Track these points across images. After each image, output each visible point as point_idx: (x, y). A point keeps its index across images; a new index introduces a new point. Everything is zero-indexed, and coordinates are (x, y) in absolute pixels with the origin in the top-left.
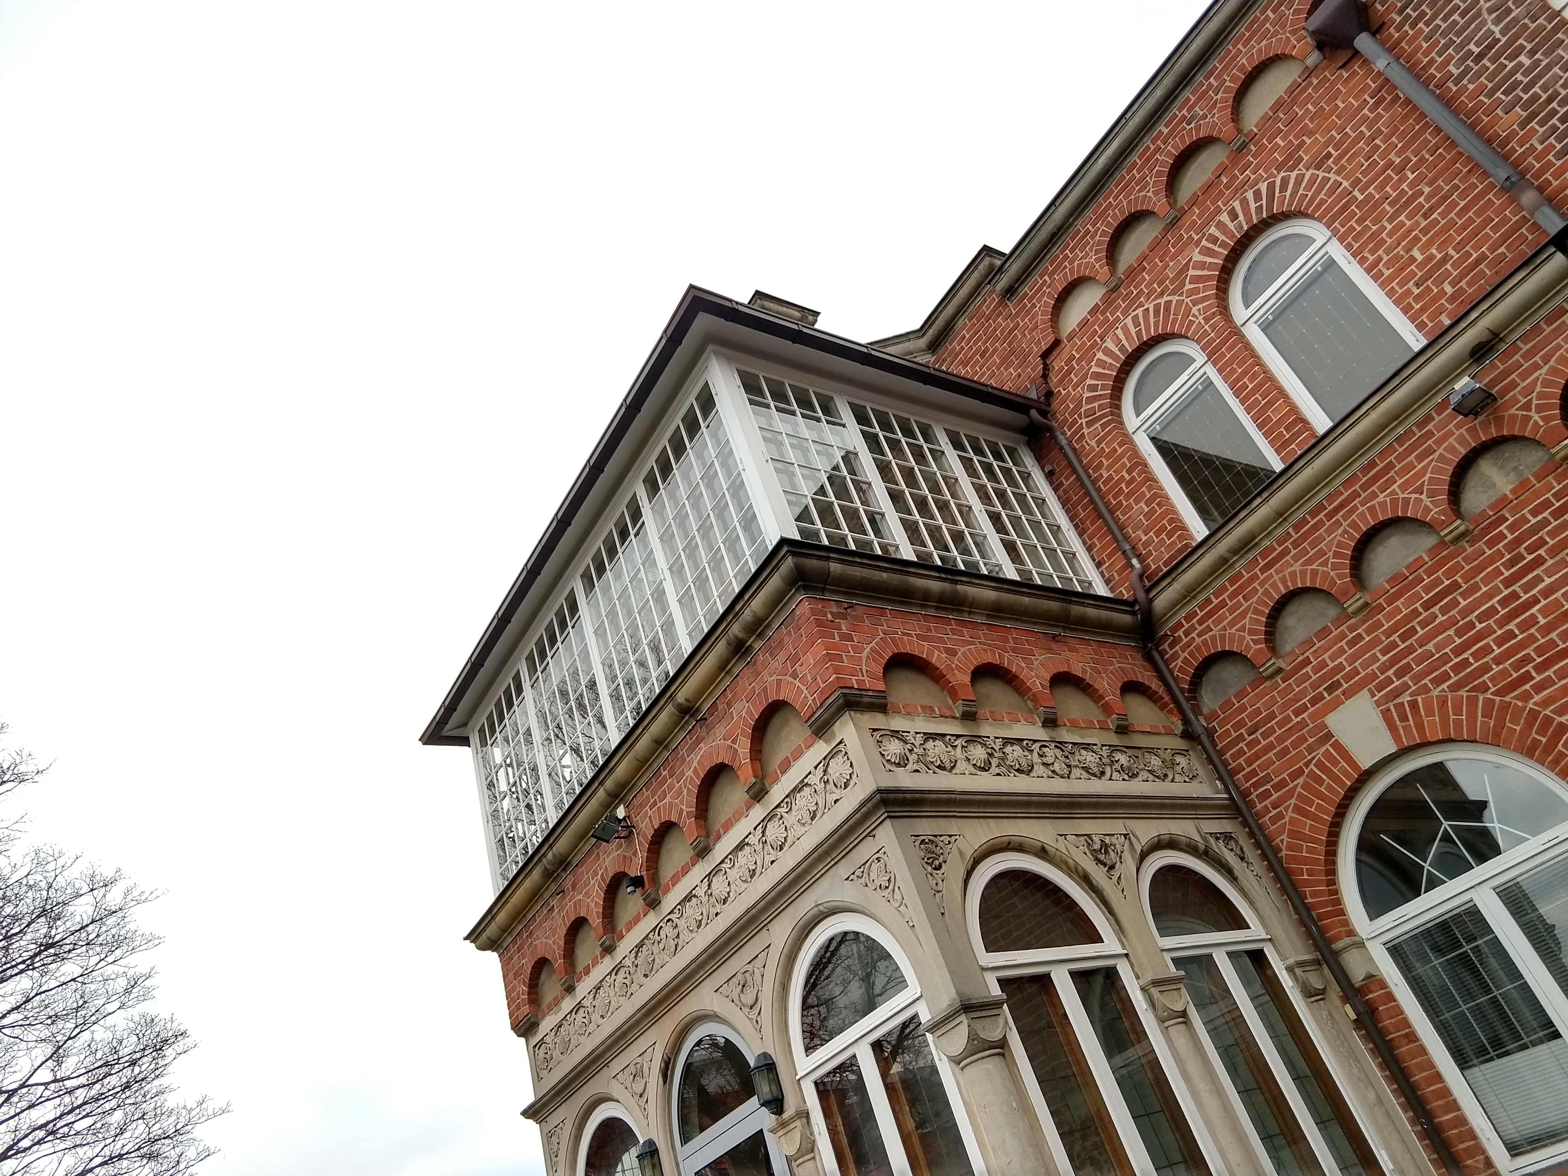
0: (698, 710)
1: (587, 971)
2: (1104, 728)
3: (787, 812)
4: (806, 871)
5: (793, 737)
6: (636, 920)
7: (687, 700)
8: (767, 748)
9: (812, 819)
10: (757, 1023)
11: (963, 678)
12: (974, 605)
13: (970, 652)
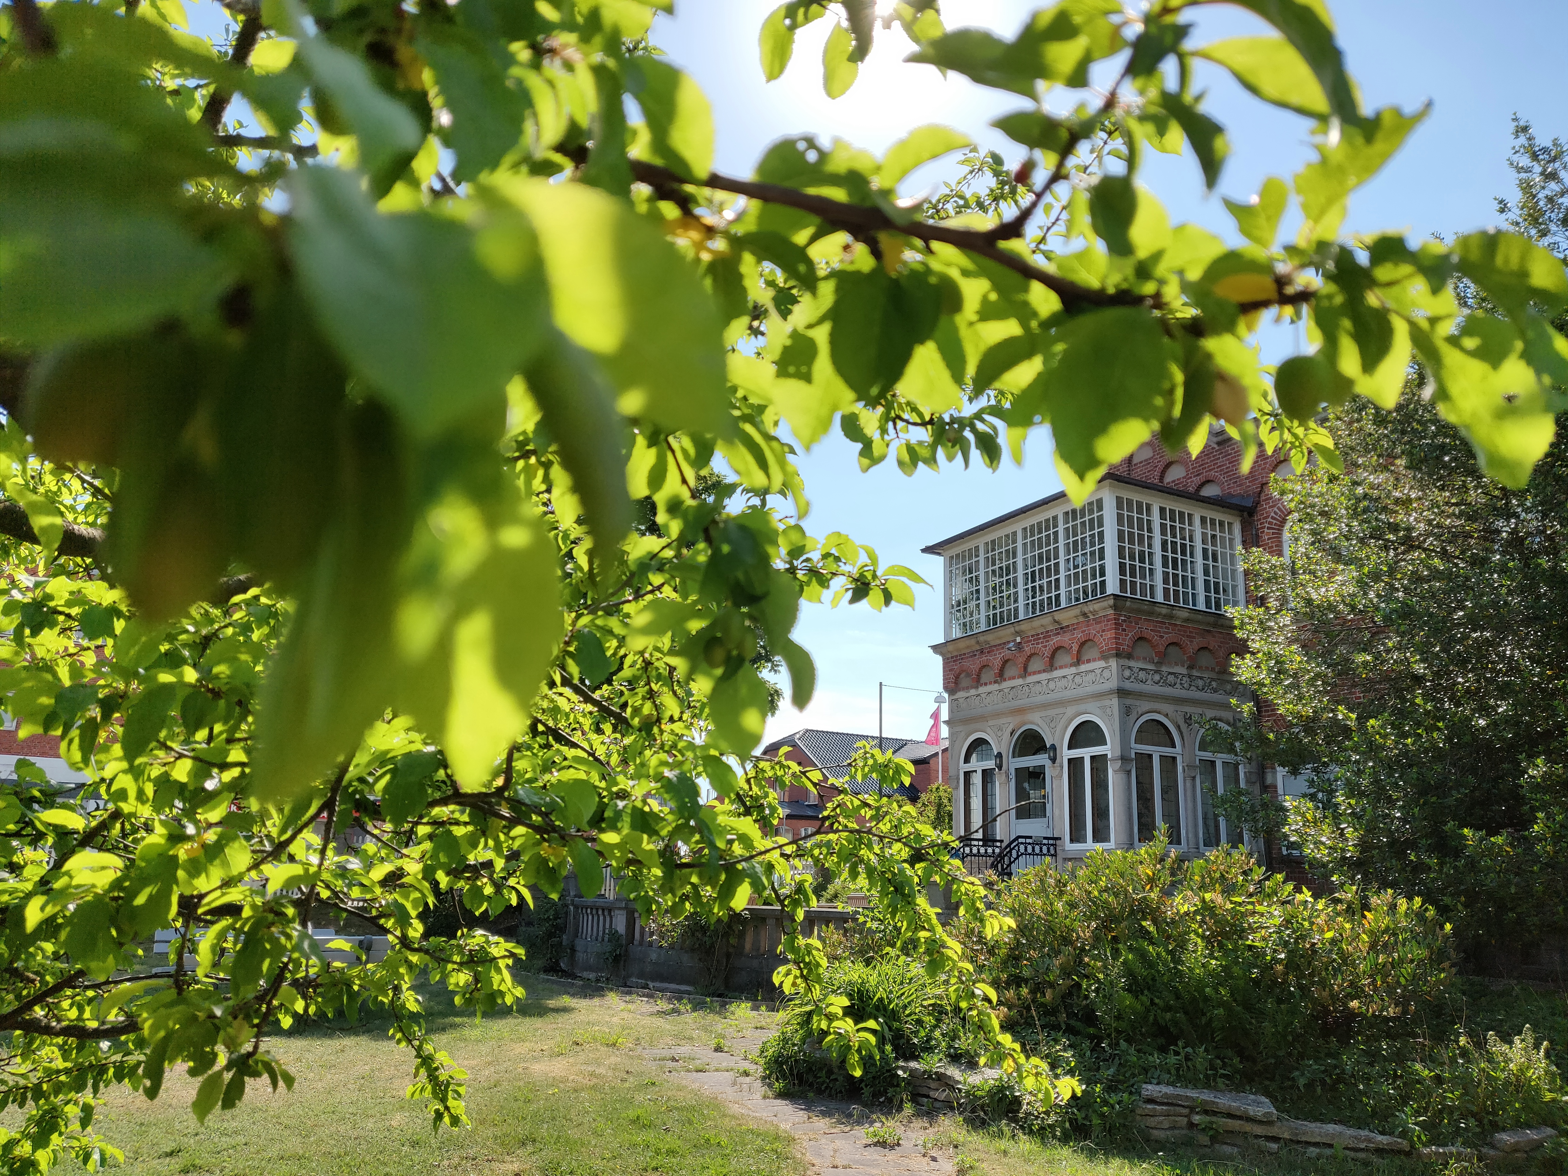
1: (986, 684)
2: (1213, 670)
3: (1084, 676)
4: (1086, 697)
5: (1093, 655)
6: (1014, 678)
8: (1083, 650)
9: (1093, 684)
10: (1053, 734)
11: (1161, 649)
12: (1178, 618)
13: (1169, 637)
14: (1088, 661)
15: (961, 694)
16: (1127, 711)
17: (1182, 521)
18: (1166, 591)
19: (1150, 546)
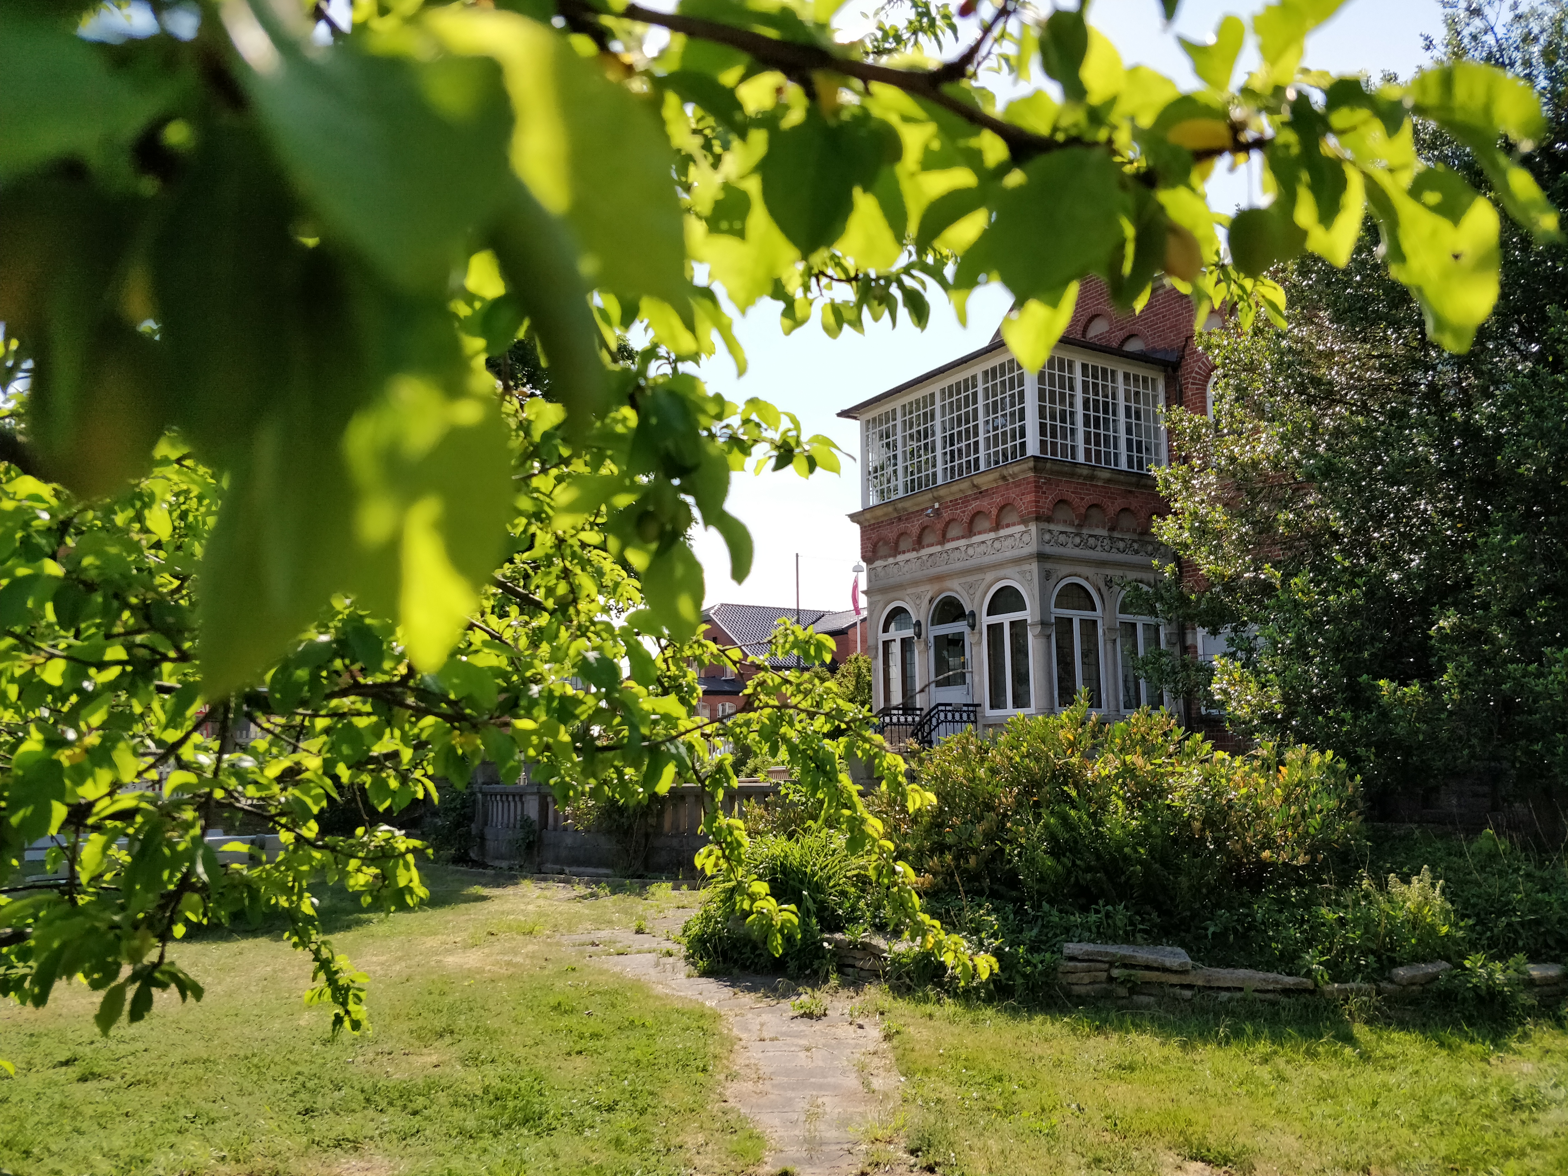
1: (904, 552)
3: (1004, 541)
4: (1005, 562)
5: (1013, 518)
6: (932, 545)
8: (1002, 515)
9: (1013, 548)
10: (972, 600)
11: (1083, 511)
12: (1099, 479)
13: (1089, 499)
14: (1008, 526)
15: (879, 563)
16: (1046, 576)
17: (1105, 378)
18: (1088, 451)
19: (1072, 405)
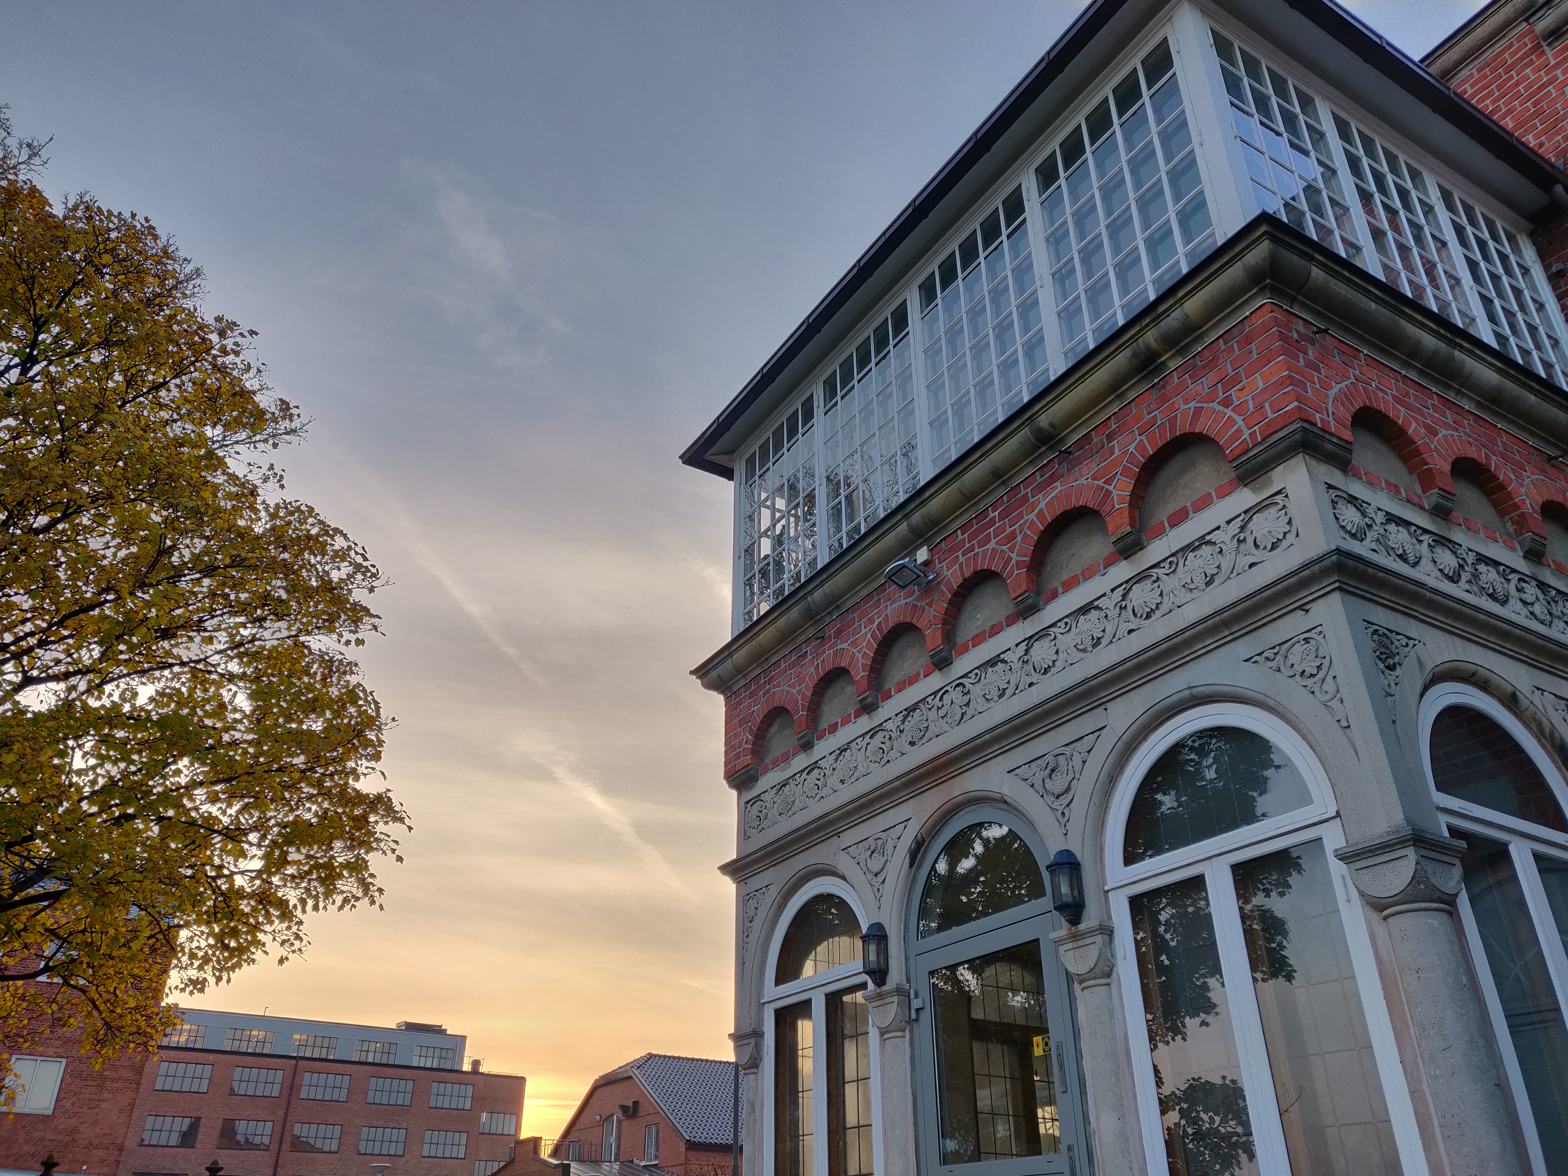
0: (1062, 440)
1: (833, 729)
3: (1167, 575)
4: (1187, 643)
5: (1198, 484)
7: (1051, 425)
9: (1208, 584)
10: (1062, 819)
11: (1440, 471)
13: (1452, 439)
16: (1379, 660)
17: (1396, 171)
